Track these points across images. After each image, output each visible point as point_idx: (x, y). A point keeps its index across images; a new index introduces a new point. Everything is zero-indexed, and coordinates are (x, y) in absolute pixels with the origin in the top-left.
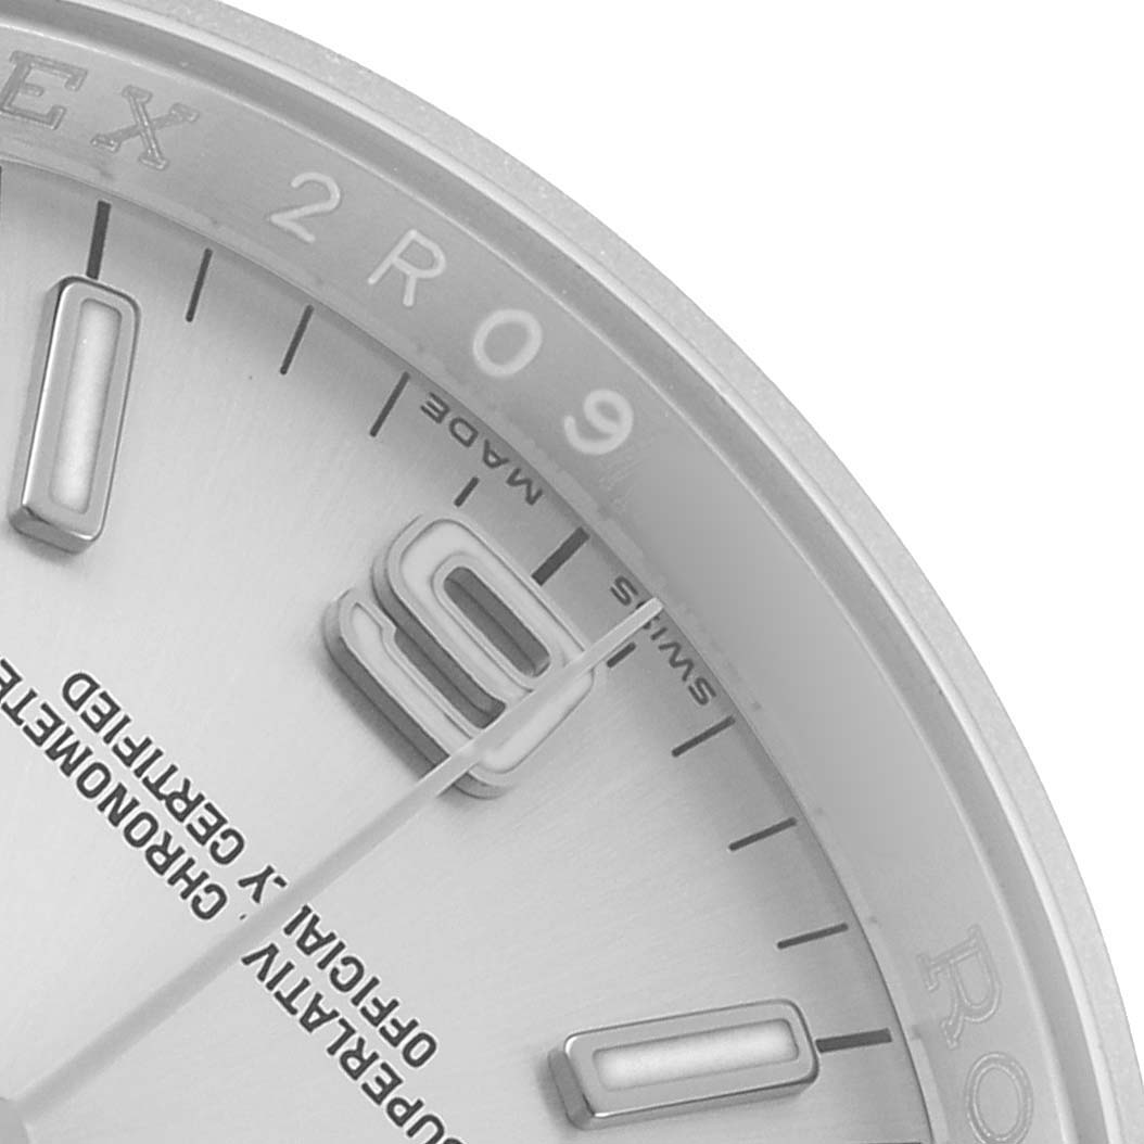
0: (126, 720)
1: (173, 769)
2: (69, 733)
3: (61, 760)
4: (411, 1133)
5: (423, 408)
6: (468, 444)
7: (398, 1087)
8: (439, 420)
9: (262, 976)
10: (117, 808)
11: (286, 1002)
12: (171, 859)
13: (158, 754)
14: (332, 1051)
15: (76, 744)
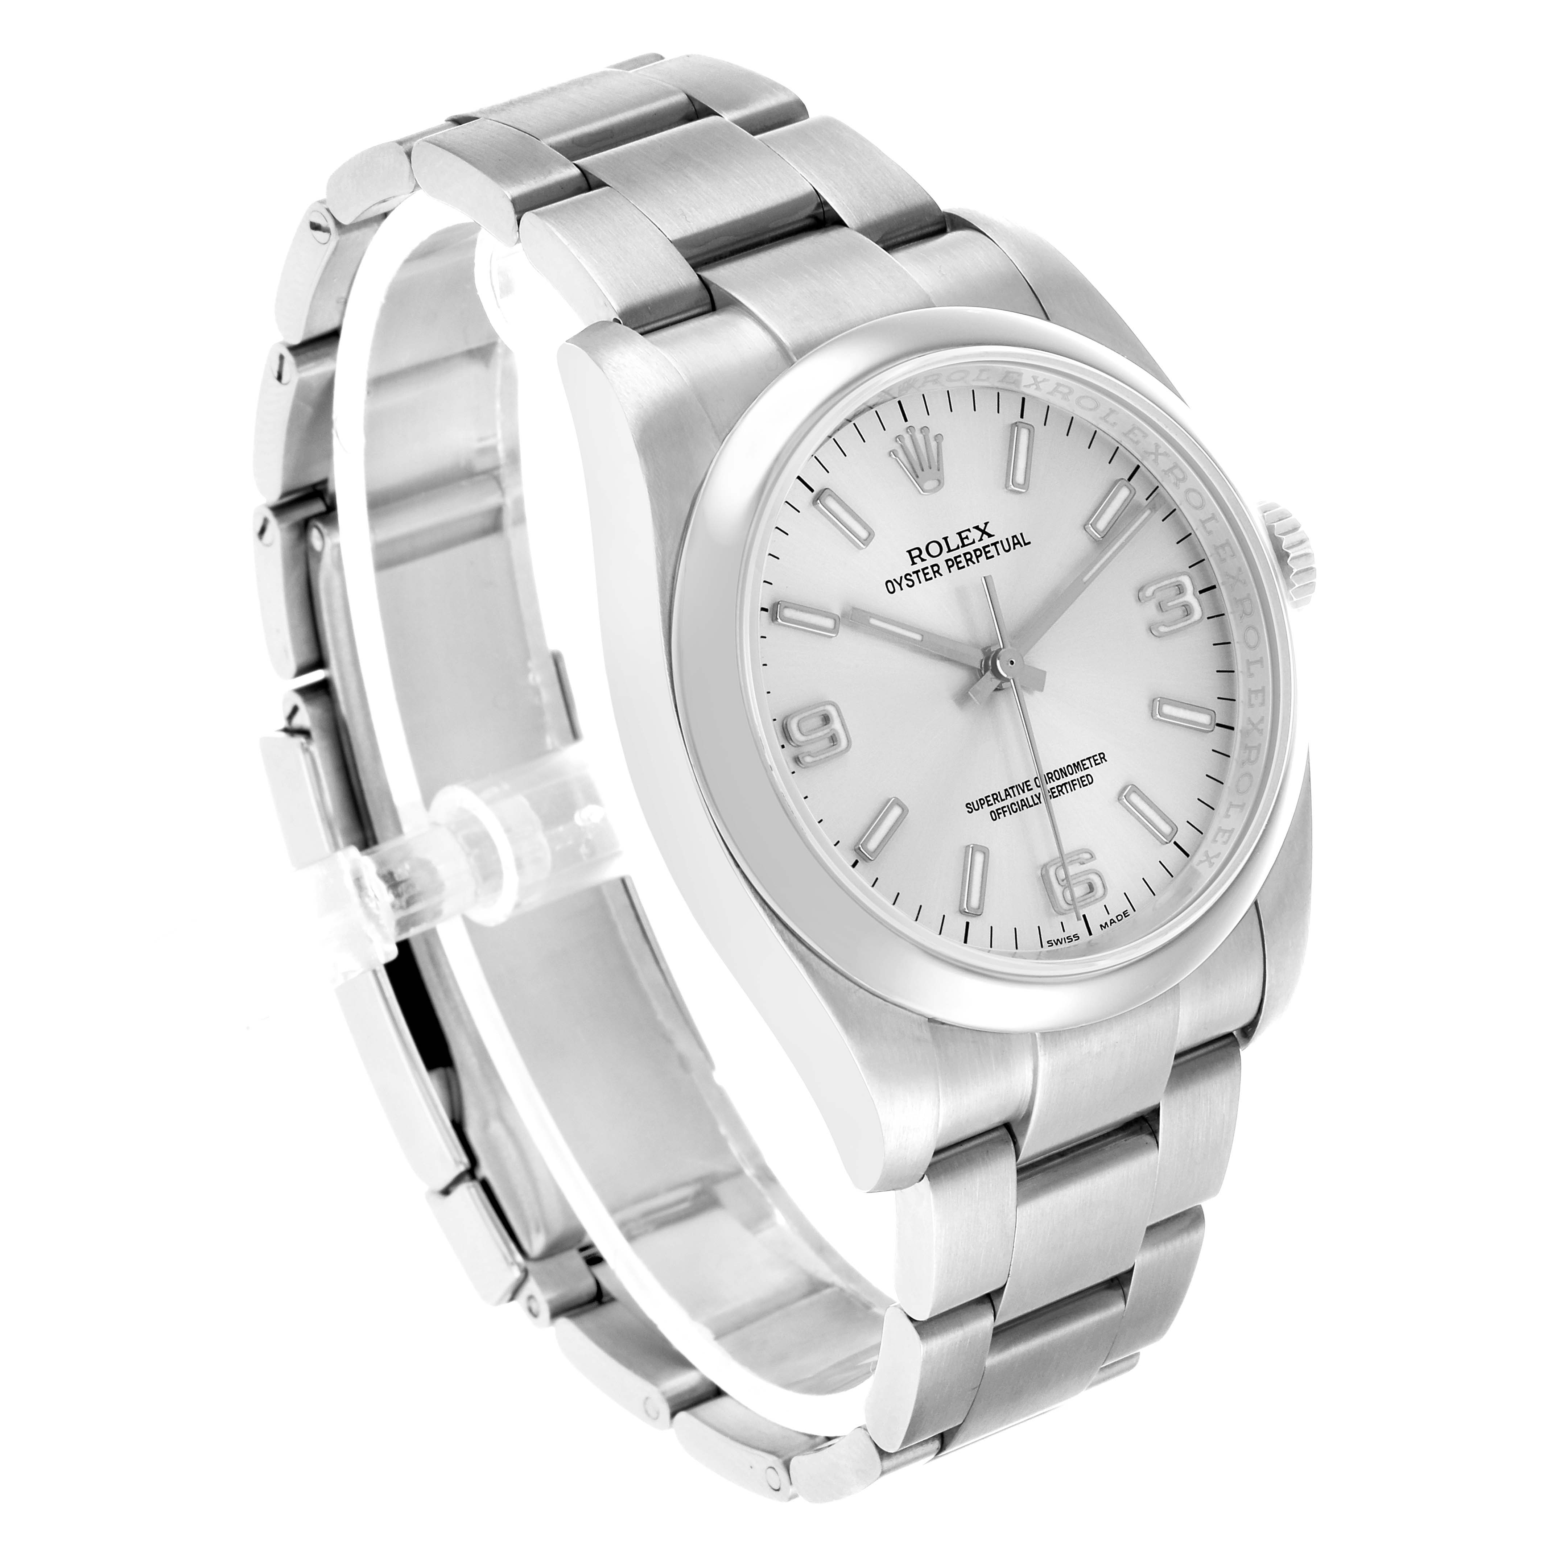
0: (1081, 787)
1: (1068, 792)
2: (1082, 771)
3: (1076, 765)
4: (977, 801)
5: (1127, 910)
6: (1117, 917)
7: (987, 805)
8: (1123, 913)
9: (1019, 785)
10: (1063, 772)
11: (1012, 788)
12: (1049, 778)
13: (1072, 791)
14: (999, 793)
15: (1079, 771)
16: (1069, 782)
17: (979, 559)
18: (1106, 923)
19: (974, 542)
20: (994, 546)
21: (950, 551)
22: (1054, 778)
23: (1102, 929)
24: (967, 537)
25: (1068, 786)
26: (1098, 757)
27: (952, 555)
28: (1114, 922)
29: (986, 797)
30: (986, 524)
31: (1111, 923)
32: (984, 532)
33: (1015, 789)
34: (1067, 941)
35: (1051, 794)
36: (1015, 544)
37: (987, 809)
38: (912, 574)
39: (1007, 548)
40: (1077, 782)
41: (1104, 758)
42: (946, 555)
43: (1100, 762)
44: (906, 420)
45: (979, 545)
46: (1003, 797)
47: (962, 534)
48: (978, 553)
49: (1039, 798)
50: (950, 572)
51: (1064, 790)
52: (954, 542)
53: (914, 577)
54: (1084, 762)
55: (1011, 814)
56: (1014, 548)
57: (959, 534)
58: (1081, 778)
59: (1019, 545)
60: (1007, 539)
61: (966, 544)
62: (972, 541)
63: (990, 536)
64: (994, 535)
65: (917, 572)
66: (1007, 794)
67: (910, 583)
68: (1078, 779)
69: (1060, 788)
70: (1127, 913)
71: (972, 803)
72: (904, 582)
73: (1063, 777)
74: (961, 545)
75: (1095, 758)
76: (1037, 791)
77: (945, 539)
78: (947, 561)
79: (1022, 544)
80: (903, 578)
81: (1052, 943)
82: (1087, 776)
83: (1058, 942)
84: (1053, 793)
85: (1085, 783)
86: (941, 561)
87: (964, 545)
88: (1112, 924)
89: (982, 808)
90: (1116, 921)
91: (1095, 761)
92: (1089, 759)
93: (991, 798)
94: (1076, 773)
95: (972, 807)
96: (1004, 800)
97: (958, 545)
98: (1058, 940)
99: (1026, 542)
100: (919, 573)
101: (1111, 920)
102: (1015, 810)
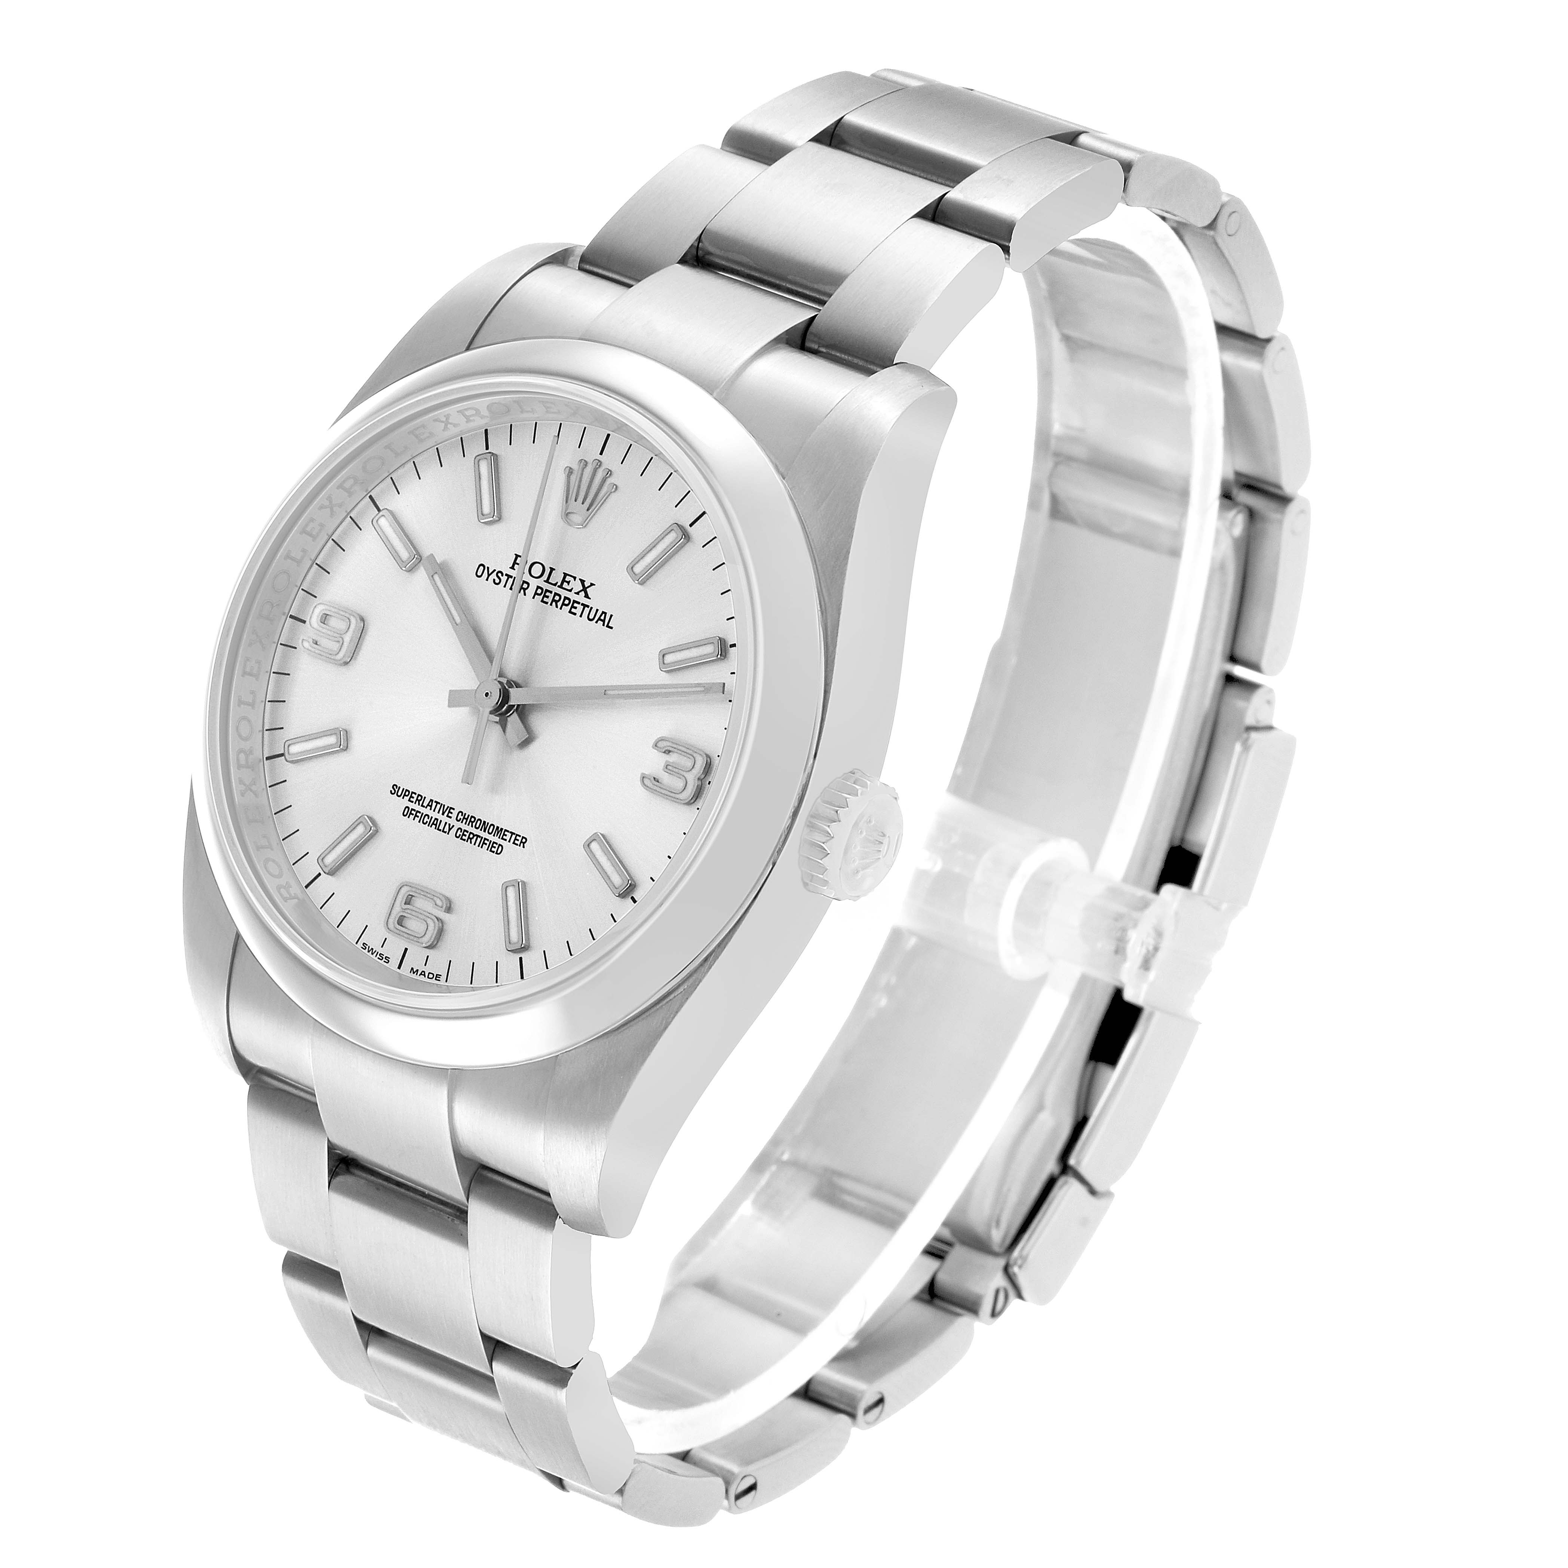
0: (487, 850)
1: (475, 844)
2: (499, 838)
3: (499, 829)
4: (403, 789)
5: (441, 975)
6: (429, 973)
7: (408, 799)
8: (437, 975)
9: (444, 805)
10: (485, 826)
11: (437, 803)
12: (470, 821)
13: (479, 846)
14: (425, 798)
15: (497, 836)
16: (482, 838)
17: (564, 607)
18: (417, 971)
19: (570, 591)
20: (582, 607)
21: (547, 581)
22: (474, 824)
23: (411, 972)
24: (568, 583)
25: (479, 839)
26: (520, 839)
27: (546, 586)
28: (424, 975)
29: (412, 793)
30: (592, 585)
31: (421, 974)
32: (585, 589)
33: (439, 806)
34: (378, 956)
35: (461, 834)
36: (599, 619)
37: (405, 802)
38: (504, 574)
39: (591, 617)
40: (488, 843)
41: (524, 843)
42: (541, 582)
43: (519, 844)
44: (601, 454)
45: (572, 596)
46: (425, 804)
47: (567, 577)
48: (567, 602)
49: (450, 829)
50: (534, 598)
51: (473, 841)
52: (557, 578)
53: (504, 578)
54: (506, 833)
55: (419, 822)
56: (596, 622)
57: (565, 575)
58: (494, 843)
59: (602, 623)
60: (597, 610)
61: (564, 586)
62: (569, 588)
63: (587, 596)
64: (590, 599)
65: (509, 576)
66: (430, 804)
67: (497, 581)
68: (491, 841)
69: (471, 836)
70: (440, 978)
71: (399, 787)
72: (494, 576)
73: (481, 830)
74: (559, 584)
75: (518, 838)
76: (452, 821)
77: (552, 569)
78: (538, 587)
79: (606, 624)
80: (495, 572)
81: (366, 948)
82: (500, 845)
83: (371, 951)
84: (463, 835)
85: (493, 849)
86: (534, 583)
87: (561, 587)
88: (421, 976)
89: (403, 798)
90: (427, 975)
91: (516, 839)
92: (512, 833)
93: (415, 796)
94: (494, 835)
95: (397, 790)
96: (424, 807)
98: (372, 949)
99: (610, 625)
100: (510, 579)
101: (423, 971)
102: (425, 822)
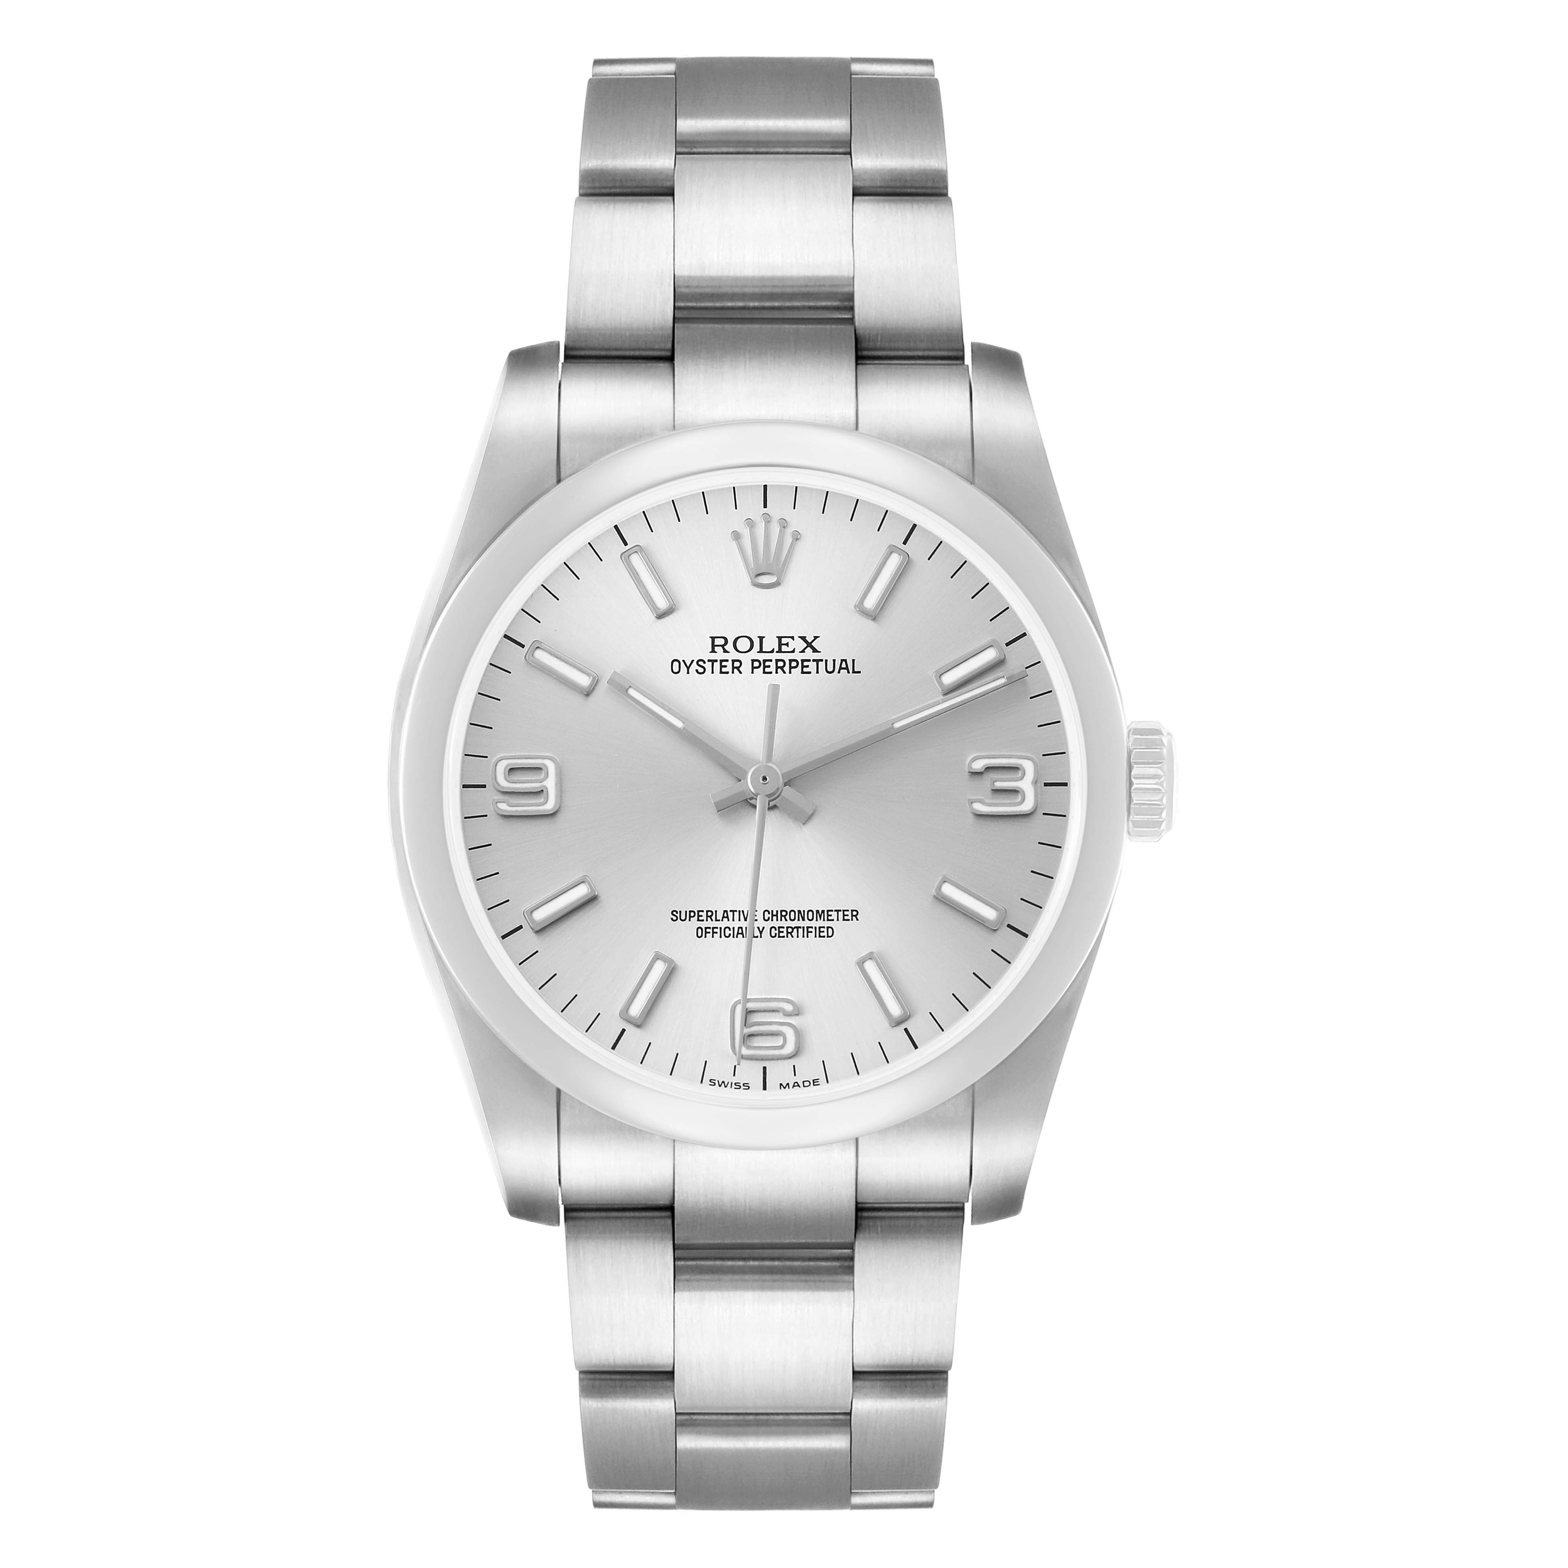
0: (816, 937)
1: (798, 937)
2: (824, 920)
4: (686, 912)
5: (818, 1079)
6: (804, 1082)
7: (697, 919)
8: (813, 1080)
9: (743, 911)
10: (801, 915)
11: (733, 911)
12: (782, 916)
13: (803, 937)
14: (716, 911)
15: (820, 919)
16: (804, 928)
18: (788, 1084)
19: (793, 651)
20: (815, 663)
21: (761, 651)
22: (787, 917)
23: (781, 1088)
24: (787, 644)
25: (801, 930)
26: (849, 913)
27: (762, 657)
28: (798, 1086)
29: (699, 911)
30: (816, 638)
31: (794, 1086)
32: (809, 645)
33: (736, 914)
34: (734, 1086)
35: (777, 932)
36: (841, 668)
37: (694, 923)
38: (706, 661)
40: (813, 930)
41: (856, 916)
42: (754, 654)
43: (850, 919)
44: (765, 507)
45: (799, 657)
46: (720, 917)
48: (793, 664)
49: (761, 933)
50: (753, 673)
51: (795, 933)
52: (771, 643)
53: (708, 666)
54: (830, 913)
55: (721, 937)
56: (839, 672)
57: (780, 638)
58: (820, 928)
60: (834, 661)
61: (783, 650)
62: (792, 650)
63: (815, 651)
65: (713, 661)
66: (725, 915)
67: (701, 670)
68: (816, 928)
69: (790, 930)
70: (818, 1082)
71: (680, 912)
72: (694, 666)
73: (799, 920)
74: (777, 649)
75: (846, 913)
76: (760, 923)
77: (761, 638)
78: (753, 661)
79: (851, 670)
81: (715, 1083)
82: (828, 928)
83: (723, 1084)
84: (780, 932)
85: (822, 934)
86: (746, 659)
87: (780, 651)
88: (794, 1087)
89: (690, 920)
90: (801, 1085)
91: (844, 915)
92: (838, 911)
93: (704, 914)
94: (817, 920)
95: (678, 915)
96: (719, 920)
97: (773, 649)
98: (723, 1082)
99: (855, 670)
100: (715, 663)
101: (795, 1083)
102: (727, 935)
